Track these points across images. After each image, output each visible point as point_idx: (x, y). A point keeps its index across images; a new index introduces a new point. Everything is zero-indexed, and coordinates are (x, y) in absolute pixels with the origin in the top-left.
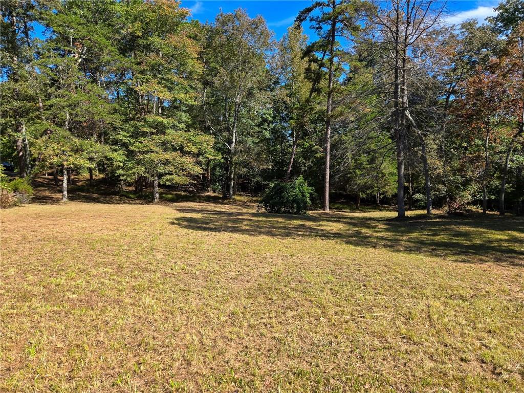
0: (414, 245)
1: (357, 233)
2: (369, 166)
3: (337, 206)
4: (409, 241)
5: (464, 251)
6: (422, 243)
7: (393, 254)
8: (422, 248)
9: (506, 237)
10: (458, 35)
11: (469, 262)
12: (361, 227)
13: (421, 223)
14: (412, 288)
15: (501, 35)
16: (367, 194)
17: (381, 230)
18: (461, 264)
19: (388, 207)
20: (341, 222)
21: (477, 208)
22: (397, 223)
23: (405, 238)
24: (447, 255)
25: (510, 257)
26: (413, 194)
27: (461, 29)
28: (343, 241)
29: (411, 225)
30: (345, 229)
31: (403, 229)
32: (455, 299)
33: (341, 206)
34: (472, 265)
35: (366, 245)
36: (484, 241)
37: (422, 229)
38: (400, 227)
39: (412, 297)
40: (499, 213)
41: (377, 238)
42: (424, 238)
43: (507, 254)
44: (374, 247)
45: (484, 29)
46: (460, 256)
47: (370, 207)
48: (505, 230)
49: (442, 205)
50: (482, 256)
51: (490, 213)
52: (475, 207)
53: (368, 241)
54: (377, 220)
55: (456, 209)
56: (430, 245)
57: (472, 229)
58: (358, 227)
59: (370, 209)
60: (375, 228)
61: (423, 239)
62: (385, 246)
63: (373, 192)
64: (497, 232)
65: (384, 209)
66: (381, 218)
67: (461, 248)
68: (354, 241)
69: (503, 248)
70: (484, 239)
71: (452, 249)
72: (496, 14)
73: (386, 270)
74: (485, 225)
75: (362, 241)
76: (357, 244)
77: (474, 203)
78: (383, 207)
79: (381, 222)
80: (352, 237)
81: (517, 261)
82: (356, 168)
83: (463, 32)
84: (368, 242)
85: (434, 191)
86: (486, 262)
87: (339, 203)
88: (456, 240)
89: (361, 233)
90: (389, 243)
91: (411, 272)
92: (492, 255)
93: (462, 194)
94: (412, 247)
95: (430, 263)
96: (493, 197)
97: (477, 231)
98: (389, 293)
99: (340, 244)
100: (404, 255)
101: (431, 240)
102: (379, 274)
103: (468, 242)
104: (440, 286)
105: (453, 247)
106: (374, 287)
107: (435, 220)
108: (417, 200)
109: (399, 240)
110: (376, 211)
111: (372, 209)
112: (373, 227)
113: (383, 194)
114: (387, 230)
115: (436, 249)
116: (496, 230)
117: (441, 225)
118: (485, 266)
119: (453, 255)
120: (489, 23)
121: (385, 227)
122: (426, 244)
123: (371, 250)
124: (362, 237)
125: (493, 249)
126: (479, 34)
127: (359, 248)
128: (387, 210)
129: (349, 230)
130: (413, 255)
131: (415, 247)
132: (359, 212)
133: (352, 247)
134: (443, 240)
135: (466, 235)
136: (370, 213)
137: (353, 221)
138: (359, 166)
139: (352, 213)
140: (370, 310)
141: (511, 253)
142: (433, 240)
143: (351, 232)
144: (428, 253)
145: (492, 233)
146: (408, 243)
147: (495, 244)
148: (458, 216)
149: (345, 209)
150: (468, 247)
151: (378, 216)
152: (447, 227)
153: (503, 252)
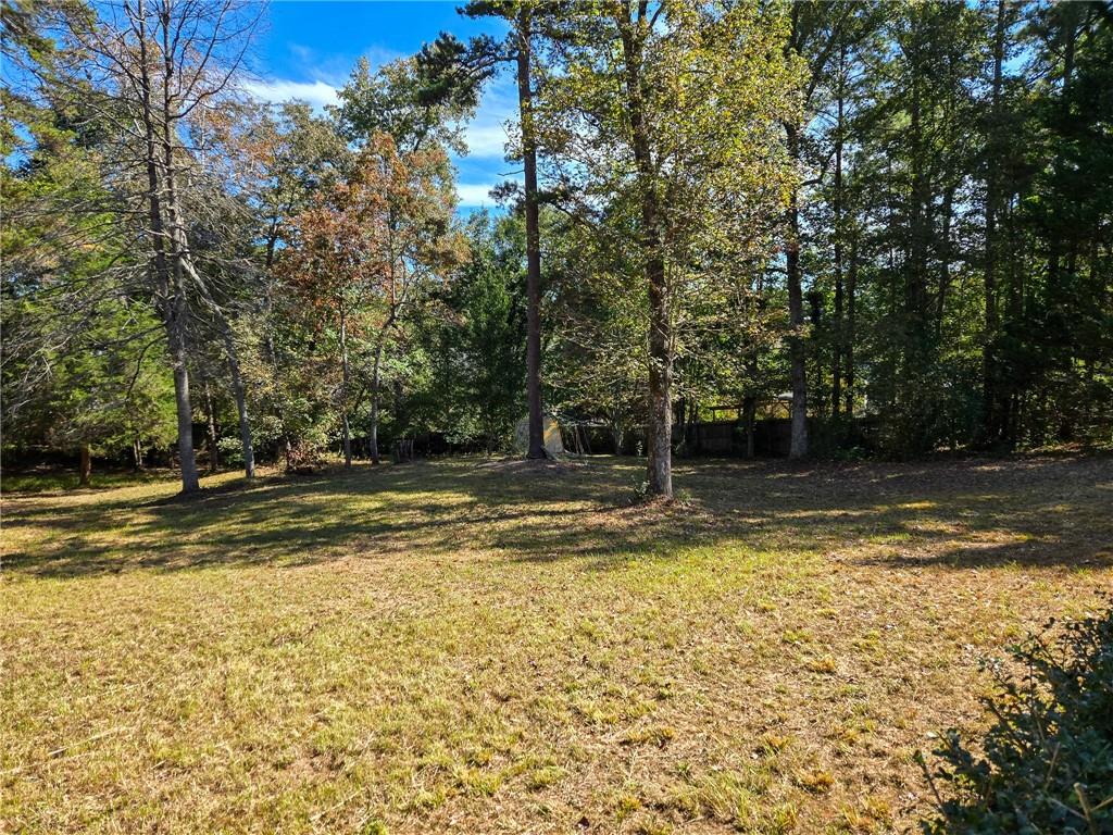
0: (213, 549)
1: (71, 545)
2: (106, 380)
3: (24, 483)
4: (201, 543)
5: (309, 542)
6: (230, 541)
7: (162, 578)
8: (228, 551)
9: (378, 505)
10: (278, 124)
11: (314, 562)
12: (86, 529)
13: (232, 500)
14: (194, 646)
15: (351, 144)
16: (110, 447)
17: (137, 528)
18: (300, 570)
19: (163, 473)
20: (30, 523)
21: (339, 456)
22: (178, 506)
23: (194, 537)
24: (276, 557)
25: (380, 539)
26: (218, 438)
27: (283, 114)
28: (29, 573)
29: (209, 505)
30: (40, 539)
31: (190, 517)
32: (280, 643)
33: (38, 483)
34: (319, 567)
35: (97, 570)
36: (343, 518)
37: (234, 511)
38: (184, 513)
39: (193, 665)
40: (369, 462)
41: (127, 547)
42: (235, 530)
43: (378, 533)
44: (117, 572)
45: (322, 124)
46: (300, 554)
47: (120, 476)
48: (378, 491)
49: (278, 457)
50: (337, 545)
51: (360, 462)
52: (335, 455)
53: (101, 559)
54: (134, 506)
55: (299, 463)
56: (246, 542)
57: (324, 497)
58: (78, 531)
59: (118, 481)
60: (124, 526)
61: (232, 533)
62: (143, 564)
63: (122, 440)
64: (365, 497)
65: (157, 477)
66: (146, 499)
67: (303, 538)
68: (64, 566)
69: (373, 524)
70: (343, 514)
71: (286, 543)
72: (341, 103)
73: (138, 619)
74: (347, 487)
75: (85, 564)
76: (69, 573)
77: (333, 447)
78: (152, 473)
79: (139, 510)
80: (58, 558)
81: (391, 544)
82: (70, 385)
83: (287, 122)
84: (101, 563)
85: (260, 431)
86: (343, 555)
87: (34, 474)
88: (295, 523)
89: (84, 543)
90: (155, 556)
91: (197, 611)
92: (354, 540)
93: (312, 431)
94: (208, 554)
95: (241, 581)
96: (362, 434)
97: (333, 500)
98: (137, 674)
99: (20, 581)
100: (187, 576)
101: (248, 532)
102: (119, 634)
103: (317, 524)
104: (255, 625)
105: (289, 539)
106: (101, 668)
107: (260, 489)
108: (228, 452)
109: (181, 544)
110: (134, 483)
111: (125, 480)
112: (120, 525)
113: (148, 443)
114: (154, 526)
115: (257, 547)
116: (361, 493)
117: (271, 498)
118: (340, 564)
119: (288, 554)
120: (331, 118)
121: (150, 518)
122: (237, 542)
123: (107, 580)
124: (86, 553)
125: (357, 529)
126: (316, 133)
127: (75, 582)
128: (162, 479)
129: (50, 541)
130: (207, 572)
131: (212, 553)
132: (89, 491)
133: (54, 584)
134: (272, 529)
135: (315, 510)
136: (119, 491)
137: (65, 516)
138: (79, 380)
139: (69, 497)
140: (83, 729)
141: (383, 531)
142: (252, 532)
143: (55, 545)
144: (239, 562)
145: (356, 501)
146: (201, 548)
147: (360, 520)
148: (304, 475)
149: (48, 489)
150: (317, 533)
151: (140, 496)
152: (282, 500)
153: (371, 531)
